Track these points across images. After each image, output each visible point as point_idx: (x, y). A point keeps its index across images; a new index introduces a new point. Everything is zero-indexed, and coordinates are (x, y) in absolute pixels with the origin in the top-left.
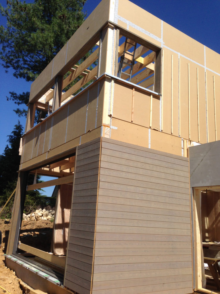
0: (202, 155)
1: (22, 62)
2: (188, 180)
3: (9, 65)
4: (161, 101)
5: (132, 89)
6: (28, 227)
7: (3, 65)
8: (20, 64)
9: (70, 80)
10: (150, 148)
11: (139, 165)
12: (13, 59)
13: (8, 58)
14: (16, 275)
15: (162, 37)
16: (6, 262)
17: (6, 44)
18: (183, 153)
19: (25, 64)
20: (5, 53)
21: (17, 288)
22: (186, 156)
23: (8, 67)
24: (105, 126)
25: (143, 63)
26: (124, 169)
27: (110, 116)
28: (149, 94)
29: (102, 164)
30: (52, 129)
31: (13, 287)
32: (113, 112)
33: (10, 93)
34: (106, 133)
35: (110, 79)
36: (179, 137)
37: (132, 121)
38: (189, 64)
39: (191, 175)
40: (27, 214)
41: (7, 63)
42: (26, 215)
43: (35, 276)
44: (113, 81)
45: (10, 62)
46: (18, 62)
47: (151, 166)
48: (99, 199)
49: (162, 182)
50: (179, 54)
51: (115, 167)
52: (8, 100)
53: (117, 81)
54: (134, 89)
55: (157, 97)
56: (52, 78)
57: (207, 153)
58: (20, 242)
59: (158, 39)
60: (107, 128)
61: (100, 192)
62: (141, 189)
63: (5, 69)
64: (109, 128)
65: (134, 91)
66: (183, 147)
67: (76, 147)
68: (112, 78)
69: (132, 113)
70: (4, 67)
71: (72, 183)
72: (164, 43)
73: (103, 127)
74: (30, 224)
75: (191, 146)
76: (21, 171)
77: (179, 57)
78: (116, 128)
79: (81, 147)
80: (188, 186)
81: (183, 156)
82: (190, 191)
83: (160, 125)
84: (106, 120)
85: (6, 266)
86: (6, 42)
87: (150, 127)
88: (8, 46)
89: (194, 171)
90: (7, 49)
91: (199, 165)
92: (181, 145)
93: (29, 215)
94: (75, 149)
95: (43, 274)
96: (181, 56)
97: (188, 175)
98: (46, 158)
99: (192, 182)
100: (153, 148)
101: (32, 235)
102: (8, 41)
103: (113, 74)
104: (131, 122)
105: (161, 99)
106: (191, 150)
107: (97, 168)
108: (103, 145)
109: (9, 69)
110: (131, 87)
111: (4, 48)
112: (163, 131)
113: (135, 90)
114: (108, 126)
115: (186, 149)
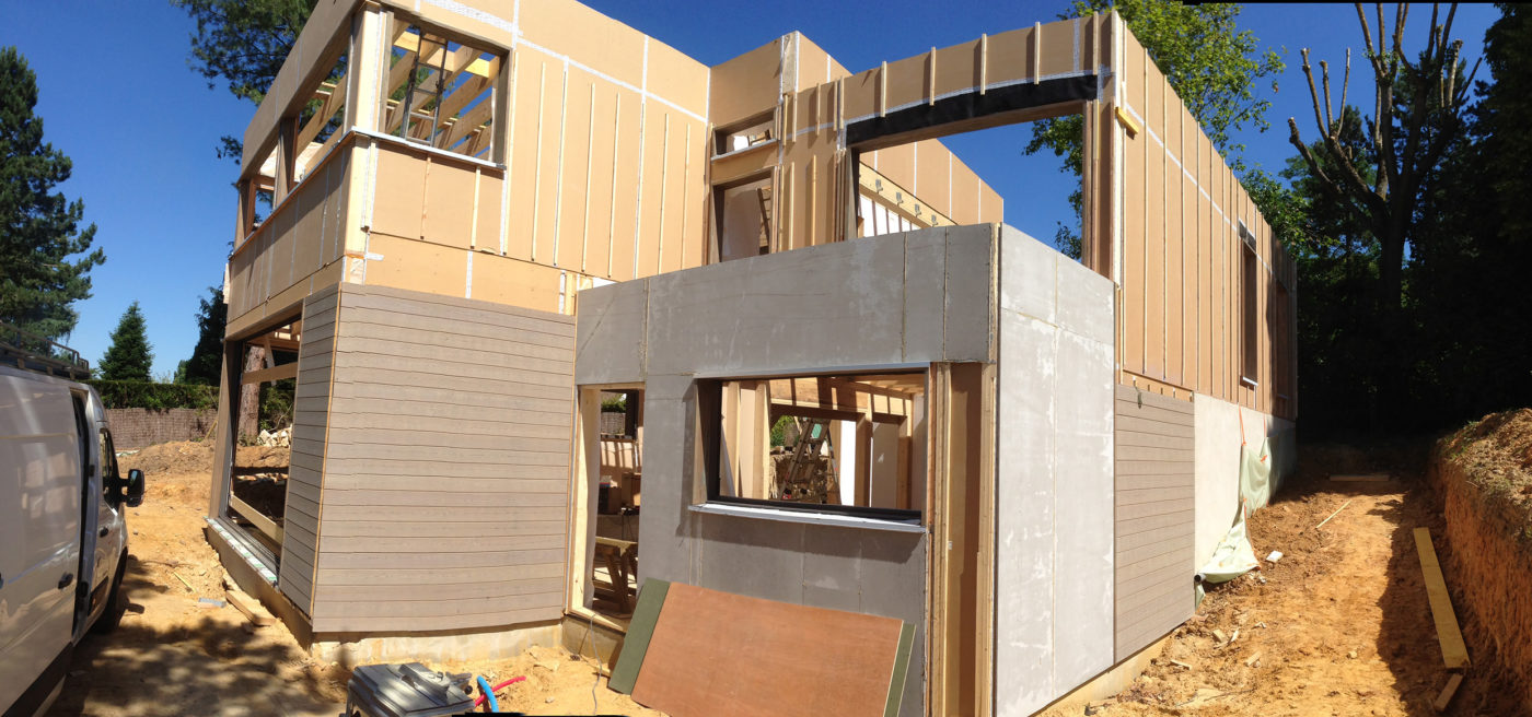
0: (599, 310)
1: (244, 59)
2: (571, 370)
3: (215, 68)
4: (504, 182)
5: (426, 160)
6: (269, 462)
7: (201, 70)
8: (240, 64)
9: (321, 120)
10: (468, 296)
11: (436, 339)
12: (222, 54)
13: (212, 50)
14: (220, 560)
15: (516, 17)
16: (208, 534)
17: (205, 15)
18: (561, 306)
19: (251, 61)
20: (204, 41)
21: (216, 587)
22: (569, 312)
23: (214, 74)
24: (352, 255)
25: (486, 74)
26: (397, 349)
27: (366, 229)
28: (472, 167)
29: (341, 344)
30: (272, 247)
31: (206, 582)
32: (374, 220)
33: (223, 139)
34: (353, 274)
35: (366, 141)
36: (554, 267)
37: (422, 238)
38: (594, 86)
39: (579, 356)
40: (271, 433)
41: (209, 64)
42: (268, 435)
43: (242, 562)
44: (373, 145)
45: (217, 62)
46: (234, 59)
47: (469, 339)
48: (334, 421)
49: (498, 375)
50: (566, 60)
51: (373, 346)
52: (219, 156)
53: (383, 144)
54: (429, 159)
55: (497, 173)
56: (275, 123)
57: (609, 306)
58: (232, 493)
59: (503, 25)
60: (355, 260)
61: (334, 406)
62: (439, 393)
63: (208, 79)
64: (361, 261)
65: (428, 165)
66: (563, 291)
67: (302, 300)
68: (373, 138)
69: (424, 216)
70: (206, 74)
71: (295, 379)
72: (521, 33)
73: (345, 259)
74: (274, 455)
75: (582, 289)
76: (231, 341)
77: (566, 69)
78: (379, 257)
79: (313, 301)
80: (571, 383)
81: (561, 312)
82: (574, 393)
83: (501, 240)
84: (354, 240)
85: (207, 539)
86: (204, 9)
87: (472, 247)
88: (209, 20)
89: (583, 348)
90: (209, 28)
91: (592, 334)
92: (558, 286)
93: (275, 435)
94: (299, 305)
95: (254, 562)
96: (571, 66)
97: (572, 357)
98: (263, 317)
99: (578, 375)
100: (475, 298)
101: (275, 479)
102: (209, 7)
103: (374, 129)
104: (419, 239)
105: (505, 176)
106: (582, 298)
107: (329, 352)
108: (345, 300)
109: (215, 80)
110: (422, 155)
111: (201, 23)
112: (508, 255)
113: (432, 161)
114: (358, 256)
115: (570, 294)
